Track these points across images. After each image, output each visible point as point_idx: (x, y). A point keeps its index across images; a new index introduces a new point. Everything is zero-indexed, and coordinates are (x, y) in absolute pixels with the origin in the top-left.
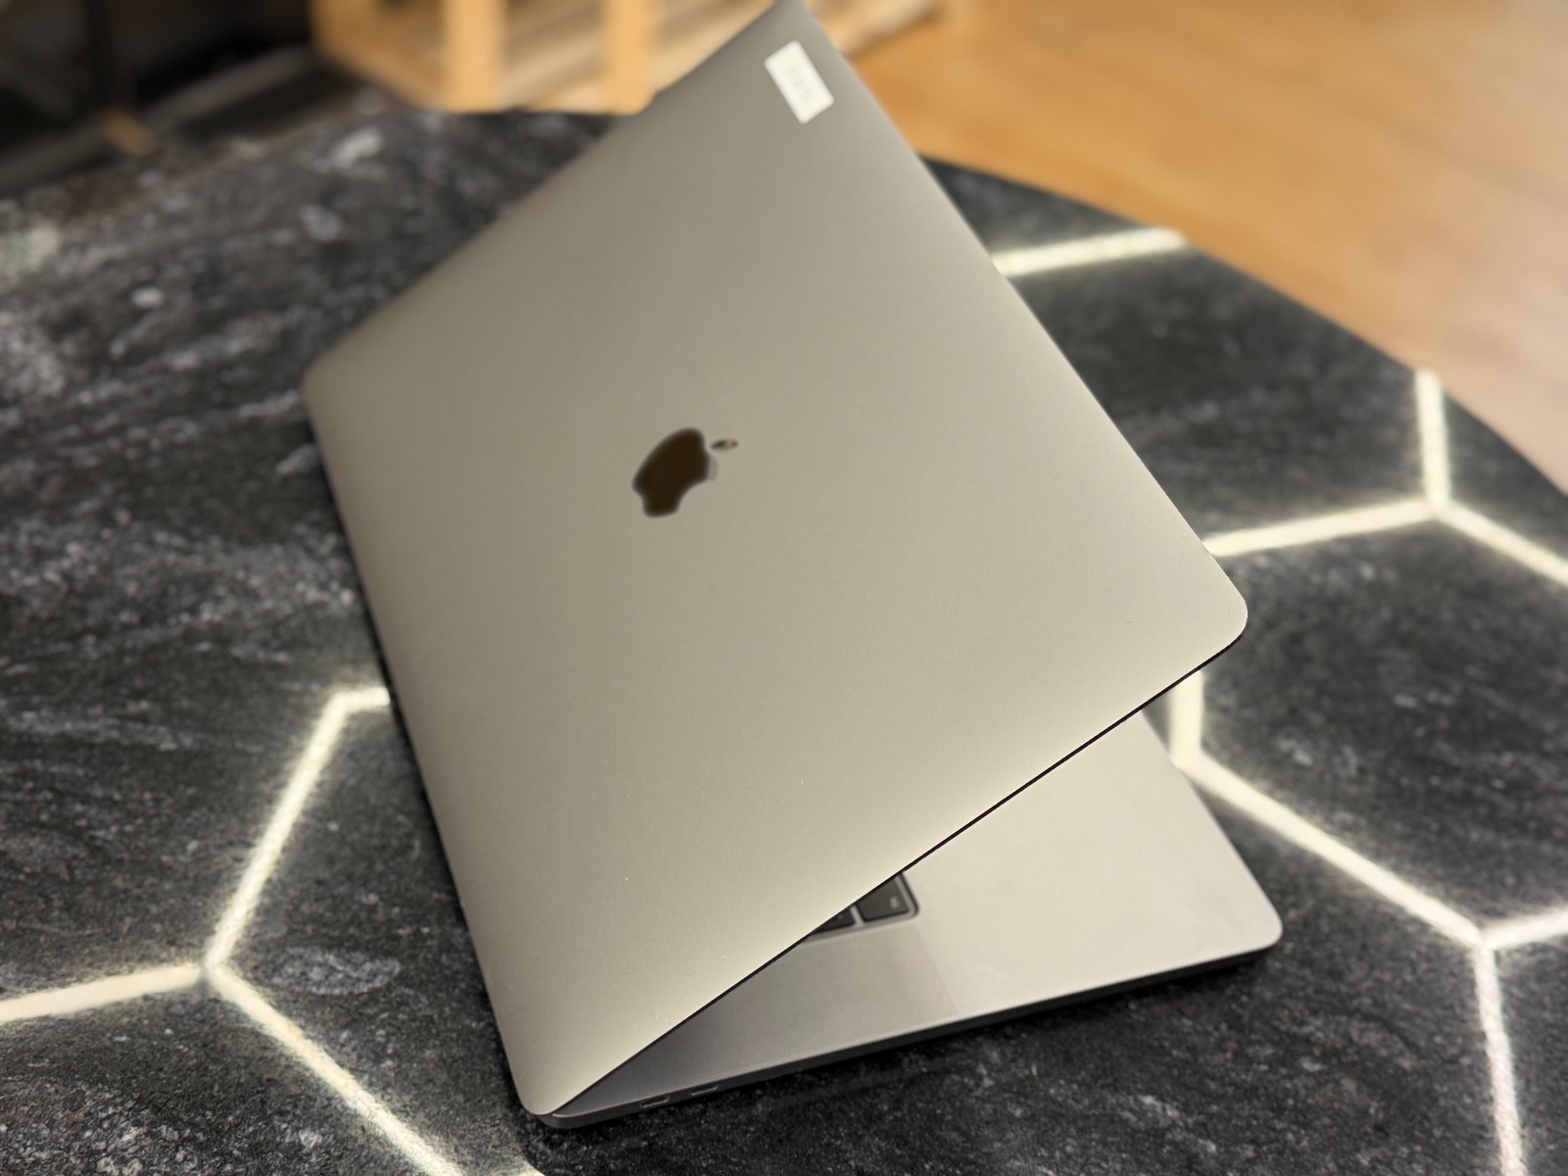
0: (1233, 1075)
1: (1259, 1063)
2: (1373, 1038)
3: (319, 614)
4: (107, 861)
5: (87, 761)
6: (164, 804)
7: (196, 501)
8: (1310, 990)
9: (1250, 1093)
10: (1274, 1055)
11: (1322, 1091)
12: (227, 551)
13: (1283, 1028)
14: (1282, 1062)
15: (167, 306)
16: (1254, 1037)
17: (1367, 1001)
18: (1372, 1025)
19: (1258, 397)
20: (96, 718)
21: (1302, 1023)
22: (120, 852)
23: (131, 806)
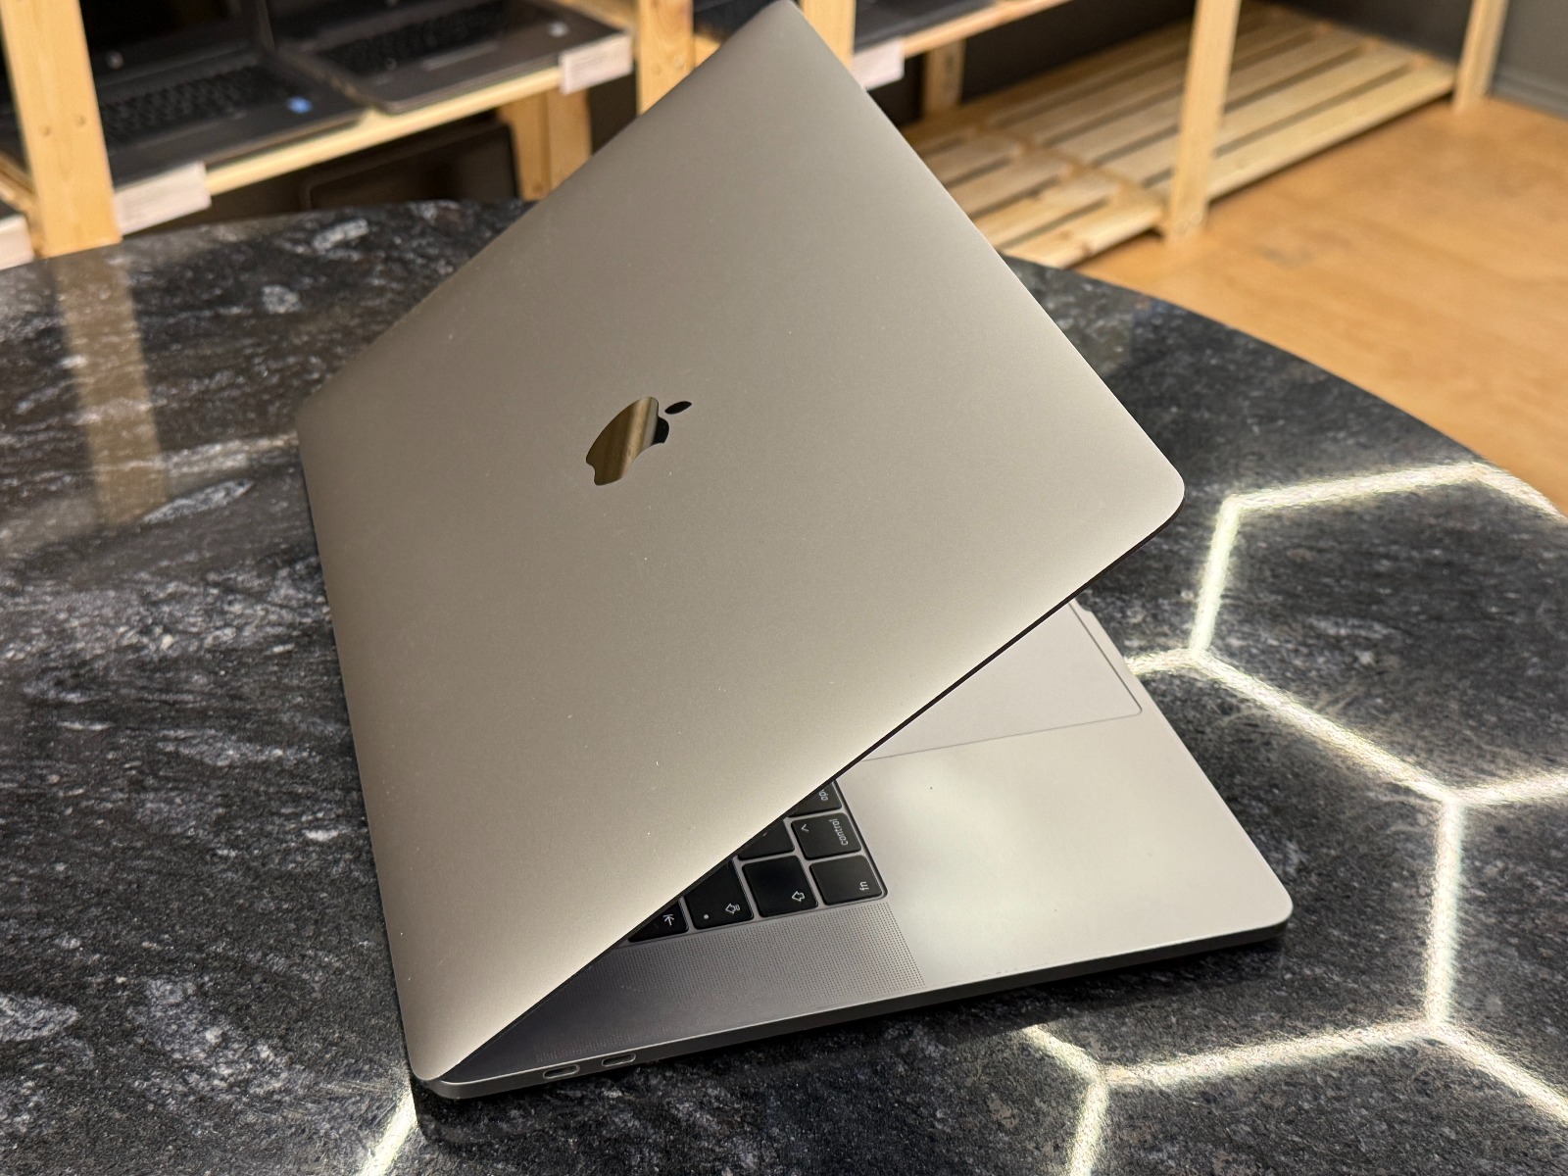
3: (132, 655)
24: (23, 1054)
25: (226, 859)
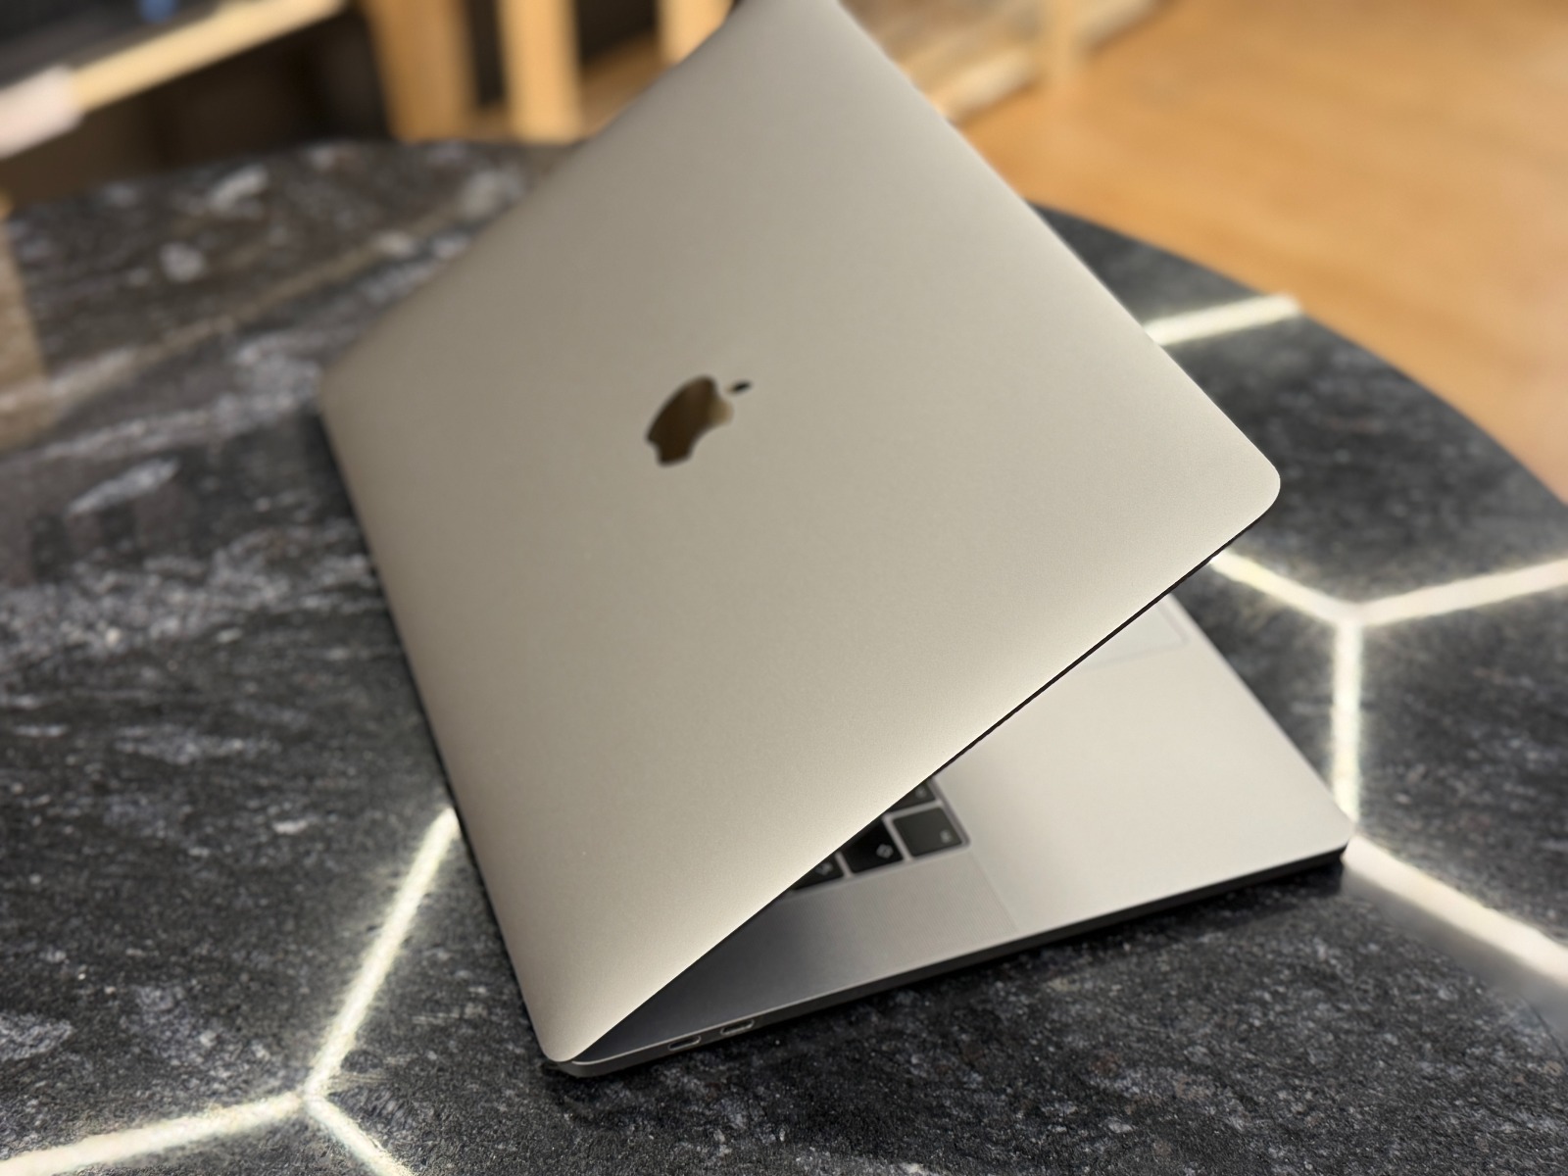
1: (1055, 1124)
2: (1201, 1092)
8: (1133, 1039)
9: (1040, 1159)
10: (1075, 1113)
11: (1128, 1156)
14: (1084, 1123)
16: (1054, 1093)
24: (23, 1072)
25: (197, 859)
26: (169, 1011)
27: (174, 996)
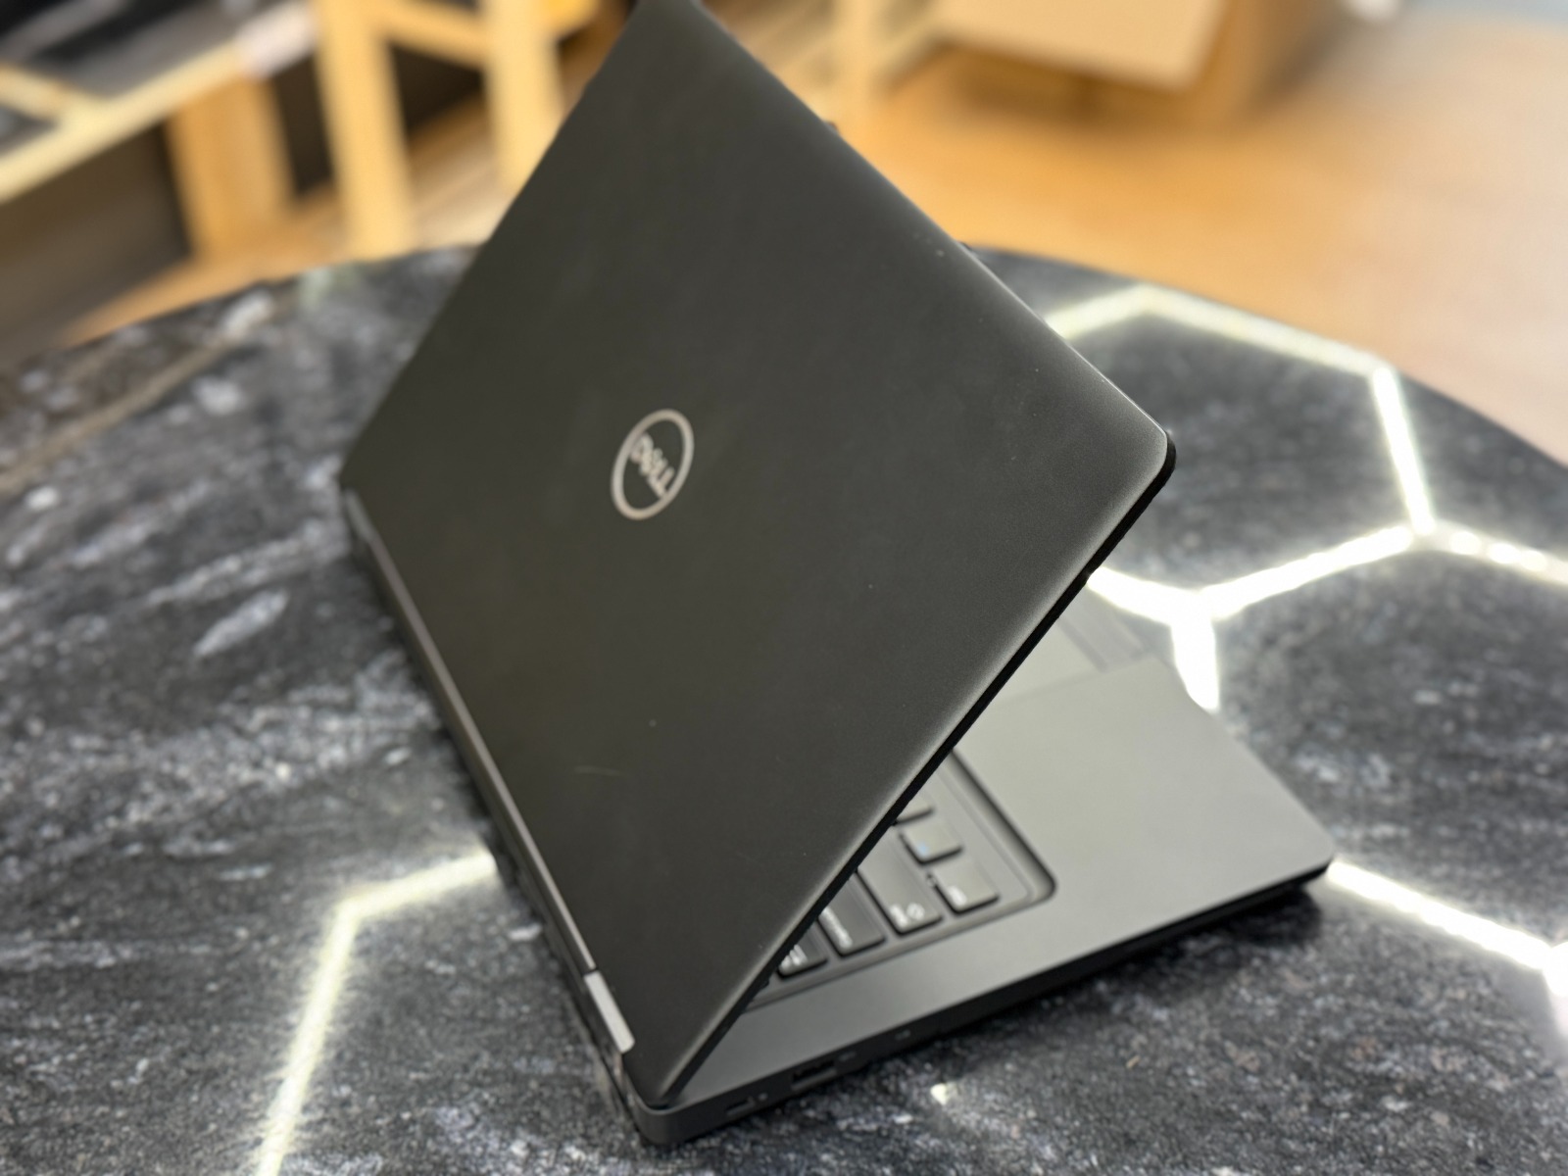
0: (1312, 1129)
1: (1339, 1112)
2: (1457, 1063)
3: (255, 795)
4: (52, 1096)
5: (20, 994)
6: (108, 1025)
7: (113, 699)
8: (1380, 1023)
9: (1335, 1146)
10: (1354, 1099)
11: (1412, 1131)
12: (150, 744)
13: (1358, 1068)
14: (1364, 1107)
15: (64, 504)
16: (1328, 1084)
17: (1444, 1024)
18: (1454, 1049)
19: (1216, 411)
20: (26, 944)
21: (1379, 1060)
22: (65, 1084)
23: (72, 1033)
26: (471, 1128)
27: (471, 1112)
